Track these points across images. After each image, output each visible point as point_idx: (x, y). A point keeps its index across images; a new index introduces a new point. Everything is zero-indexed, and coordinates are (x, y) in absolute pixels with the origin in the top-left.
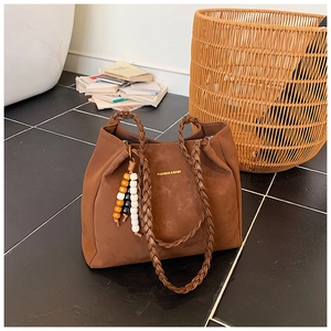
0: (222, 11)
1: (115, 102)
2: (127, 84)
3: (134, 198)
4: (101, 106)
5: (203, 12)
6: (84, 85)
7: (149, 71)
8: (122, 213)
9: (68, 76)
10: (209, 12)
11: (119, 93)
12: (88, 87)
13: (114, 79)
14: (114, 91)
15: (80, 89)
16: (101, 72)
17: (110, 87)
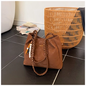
0: (52, 8)
1: (26, 32)
2: (29, 28)
3: (30, 49)
4: (23, 34)
5: (47, 8)
6: (18, 29)
7: (35, 24)
8: (27, 52)
9: (14, 26)
10: (48, 8)
11: (27, 30)
12: (19, 29)
13: (26, 27)
14: (26, 30)
15: (17, 30)
16: (23, 25)
17: (25, 29)
